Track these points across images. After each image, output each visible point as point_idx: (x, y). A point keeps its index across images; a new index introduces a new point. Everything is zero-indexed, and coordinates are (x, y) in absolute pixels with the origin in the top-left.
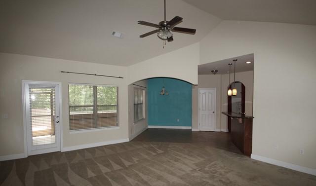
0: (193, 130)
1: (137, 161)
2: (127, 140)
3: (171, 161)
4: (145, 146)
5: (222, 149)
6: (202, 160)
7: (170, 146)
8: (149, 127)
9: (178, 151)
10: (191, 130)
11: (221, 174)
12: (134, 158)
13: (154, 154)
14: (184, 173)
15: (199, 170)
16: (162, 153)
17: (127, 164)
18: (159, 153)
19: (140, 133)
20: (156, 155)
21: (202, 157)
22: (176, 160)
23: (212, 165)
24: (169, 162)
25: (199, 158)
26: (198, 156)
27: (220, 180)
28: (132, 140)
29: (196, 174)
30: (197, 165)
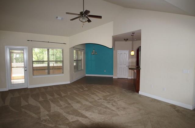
0: (113, 78)
1: (70, 94)
2: (69, 82)
3: (90, 94)
4: (79, 86)
5: (124, 89)
6: (108, 94)
7: (93, 86)
8: (87, 75)
9: (96, 89)
10: (113, 77)
11: (115, 101)
12: (68, 92)
13: (82, 90)
14: (94, 100)
15: (103, 99)
16: (87, 90)
17: (63, 95)
18: (85, 89)
19: (79, 79)
20: (82, 91)
21: (109, 92)
22: (93, 94)
23: (113, 97)
24: (88, 94)
25: (107, 93)
26: (107, 92)
27: (112, 104)
28: (72, 83)
29: (100, 101)
30: (104, 96)
